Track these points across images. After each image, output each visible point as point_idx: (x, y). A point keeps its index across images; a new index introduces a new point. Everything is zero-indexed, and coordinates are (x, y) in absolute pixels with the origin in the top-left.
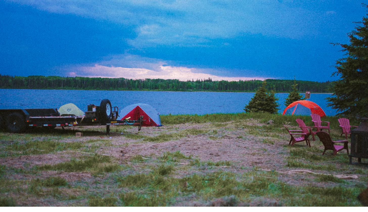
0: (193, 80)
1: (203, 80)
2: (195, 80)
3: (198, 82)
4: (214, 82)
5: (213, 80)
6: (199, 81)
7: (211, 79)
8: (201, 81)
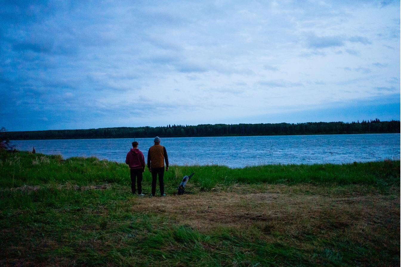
0: (358, 121)
1: (370, 121)
2: (360, 122)
3: (364, 123)
4: (383, 123)
5: (381, 121)
6: (366, 122)
7: (379, 120)
8: (367, 122)
